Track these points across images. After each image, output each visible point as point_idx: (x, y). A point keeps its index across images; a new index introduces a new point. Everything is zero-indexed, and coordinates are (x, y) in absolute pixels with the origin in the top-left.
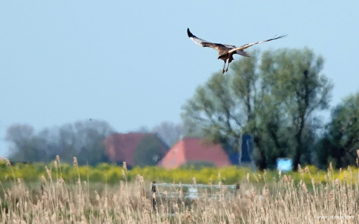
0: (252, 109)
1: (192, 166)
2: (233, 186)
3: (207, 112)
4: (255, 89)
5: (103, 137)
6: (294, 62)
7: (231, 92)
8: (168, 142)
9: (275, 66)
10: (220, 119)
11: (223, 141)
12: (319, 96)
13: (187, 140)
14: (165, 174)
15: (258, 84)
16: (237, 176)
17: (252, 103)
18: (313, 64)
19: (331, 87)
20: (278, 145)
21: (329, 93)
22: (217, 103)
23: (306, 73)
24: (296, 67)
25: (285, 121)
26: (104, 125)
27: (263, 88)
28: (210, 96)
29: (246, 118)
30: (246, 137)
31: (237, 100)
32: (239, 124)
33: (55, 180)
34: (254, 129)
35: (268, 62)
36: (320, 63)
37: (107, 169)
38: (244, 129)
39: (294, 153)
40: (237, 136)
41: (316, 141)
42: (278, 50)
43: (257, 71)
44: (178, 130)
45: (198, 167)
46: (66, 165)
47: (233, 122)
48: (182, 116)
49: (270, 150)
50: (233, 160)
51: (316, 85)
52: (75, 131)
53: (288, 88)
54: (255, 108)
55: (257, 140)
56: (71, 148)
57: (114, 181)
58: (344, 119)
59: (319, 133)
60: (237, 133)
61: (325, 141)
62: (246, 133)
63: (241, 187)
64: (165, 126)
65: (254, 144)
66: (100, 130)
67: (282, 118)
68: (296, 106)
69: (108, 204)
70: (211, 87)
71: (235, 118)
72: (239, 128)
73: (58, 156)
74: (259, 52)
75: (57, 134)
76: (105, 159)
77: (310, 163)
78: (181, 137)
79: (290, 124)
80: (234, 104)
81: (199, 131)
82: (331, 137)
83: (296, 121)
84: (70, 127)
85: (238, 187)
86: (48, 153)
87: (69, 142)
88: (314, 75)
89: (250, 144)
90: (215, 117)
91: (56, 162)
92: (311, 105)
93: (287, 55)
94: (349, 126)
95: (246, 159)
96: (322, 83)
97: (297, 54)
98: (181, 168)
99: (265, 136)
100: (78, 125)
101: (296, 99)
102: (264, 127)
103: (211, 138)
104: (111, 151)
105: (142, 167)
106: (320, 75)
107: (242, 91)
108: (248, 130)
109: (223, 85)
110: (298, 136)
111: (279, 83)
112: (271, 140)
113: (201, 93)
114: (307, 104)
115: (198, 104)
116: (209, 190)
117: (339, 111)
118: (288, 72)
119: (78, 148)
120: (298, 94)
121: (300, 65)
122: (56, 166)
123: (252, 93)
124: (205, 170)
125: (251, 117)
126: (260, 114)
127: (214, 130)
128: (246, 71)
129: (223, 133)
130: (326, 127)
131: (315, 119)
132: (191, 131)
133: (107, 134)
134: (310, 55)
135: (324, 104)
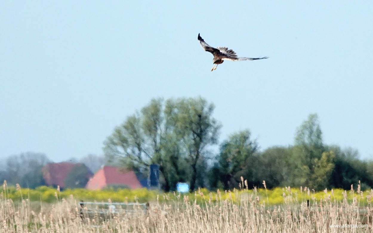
0: (158, 144)
1: (112, 188)
2: (145, 204)
3: (123, 146)
4: (161, 129)
5: (42, 166)
6: (190, 107)
7: (142, 131)
8: (93, 170)
9: (176, 110)
10: (133, 152)
11: (136, 169)
12: (210, 134)
13: (106, 168)
14: (90, 194)
15: (163, 125)
16: (147, 196)
17: (158, 140)
18: (206, 109)
19: (219, 127)
20: (178, 173)
21: (218, 131)
22: (130, 139)
23: (200, 116)
24: (192, 111)
25: (184, 154)
26: (43, 157)
27: (167, 128)
28: (125, 134)
29: (154, 151)
30: (153, 166)
31: (145, 137)
32: (148, 156)
34: (160, 160)
35: (170, 108)
36: (211, 109)
37: (43, 191)
38: (151, 159)
39: (190, 178)
40: (147, 165)
41: (208, 170)
42: (179, 99)
43: (162, 115)
44: (101, 161)
45: (116, 189)
46: (12, 188)
47: (143, 155)
48: (104, 149)
49: (173, 176)
50: (144, 184)
51: (208, 125)
52: (20, 161)
53: (186, 127)
54: (161, 144)
55: (162, 169)
56: (16, 174)
57: (51, 200)
58: (230, 152)
59: (210, 163)
60: (146, 163)
61: (215, 170)
62: (153, 163)
63: (150, 205)
64: (90, 157)
65: (160, 171)
66: (40, 161)
67: (181, 152)
68: (192, 142)
70: (126, 127)
71: (145, 151)
72: (148, 159)
73: (5, 181)
74: (163, 100)
75: (5, 163)
76: (43, 183)
77: (202, 187)
78: (103, 166)
79: (187, 155)
80: (143, 141)
81: (116, 162)
82: (220, 166)
83: (192, 154)
84: (16, 158)
85: (148, 205)
87: (15, 169)
88: (206, 117)
89: (157, 171)
90: (129, 150)
91: (4, 185)
92: (205, 141)
93: (186, 102)
94: (234, 158)
95: (154, 183)
96: (212, 124)
97: (193, 103)
98: (103, 190)
99: (169, 166)
100: (22, 156)
101: (191, 136)
102: (168, 159)
103: (125, 167)
104: (48, 176)
105: (72, 189)
106: (211, 118)
107: (150, 130)
108: (155, 160)
109: (135, 126)
110: (194, 166)
111: (179, 124)
112: (173, 169)
113: (118, 132)
114: (201, 140)
115: (116, 141)
116: (124, 207)
117: (226, 146)
118: (186, 115)
119: (21, 174)
120: (194, 132)
121: (195, 110)
122: (4, 189)
123: (159, 132)
124: (121, 191)
125: (157, 151)
126: (164, 148)
127: (128, 160)
128: (153, 115)
129: (136, 163)
130: (216, 158)
131: (207, 152)
132: (110, 161)
133: (45, 164)
134: (203, 102)
135: (213, 140)
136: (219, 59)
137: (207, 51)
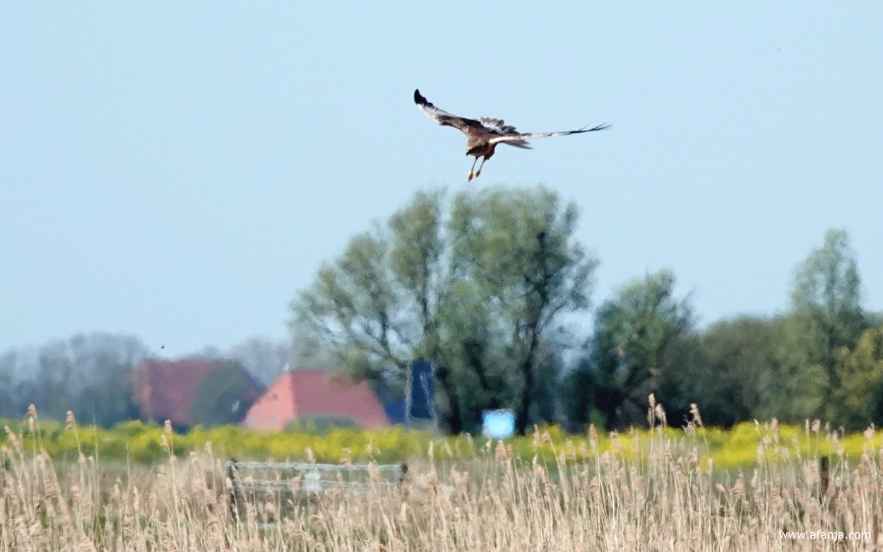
0: (432, 310)
1: (311, 426)
2: (396, 467)
3: (342, 316)
4: (439, 271)
5: (127, 368)
6: (519, 214)
7: (389, 275)
8: (263, 377)
9: (478, 223)
10: (368, 331)
11: (372, 375)
12: (569, 284)
13: (297, 375)
14: (255, 441)
15: (445, 260)
16: (403, 445)
17: (432, 299)
18: (559, 219)
19: (592, 265)
20: (485, 384)
21: (589, 278)
22: (361, 299)
23: (541, 236)
24: (521, 224)
25: (501, 334)
26: (132, 344)
27: (454, 267)
28: (347, 285)
29: (421, 330)
30: (419, 366)
31: (401, 292)
32: (406, 341)
33: (29, 456)
34: (435, 351)
35: (464, 215)
36: (570, 216)
37: (137, 432)
38: (415, 350)
39: (518, 401)
40: (402, 366)
41: (563, 375)
42: (485, 191)
43: (443, 233)
44: (282, 353)
45: (322, 428)
46: (52, 426)
47: (392, 337)
48: (291, 325)
49: (470, 393)
50: (394, 413)
51: (563, 261)
52: (71, 355)
53: (505, 267)
54: (439, 310)
55: (443, 374)
56: (61, 389)
57: (152, 456)
58: (618, 329)
59: (570, 359)
60: (402, 359)
61: (583, 377)
62: (421, 358)
63: (410, 469)
64: (257, 346)
65: (437, 382)
66: (123, 358)
67: (491, 328)
68: (522, 303)
69: (140, 505)
70: (346, 266)
71: (397, 329)
72: (405, 348)
73: (32, 407)
74: (444, 191)
75: (34, 361)
76: (134, 413)
77: (549, 419)
78: (287, 367)
79: (509, 339)
80: (394, 299)
81: (323, 356)
82: (595, 366)
83: (522, 335)
84: (62, 346)
85: (405, 469)
86: (16, 399)
87: (58, 376)
88: (558, 241)
89: (429, 381)
90: (357, 327)
91: (31, 420)
92: (554, 301)
93: (505, 200)
94: (631, 344)
95: (420, 412)
96: (574, 257)
97: (523, 203)
98: (288, 429)
99: (458, 366)
100: (78, 341)
101: (520, 290)
102: (457, 347)
104: (145, 395)
105: (207, 427)
106: (570, 242)
107: (413, 275)
108: (423, 351)
109: (373, 262)
110: (527, 366)
111: (487, 257)
112: (472, 373)
113: (327, 277)
114: (545, 299)
115: (322, 300)
116: (346, 476)
117: (609, 314)
118: (504, 235)
119: (75, 389)
120: (528, 280)
121: (530, 222)
122: (32, 428)
123: (434, 279)
124: (337, 434)
125: (429, 327)
126: (448, 319)
127: (354, 353)
128: (419, 235)
129: (374, 358)
130: (585, 347)
131: (561, 330)
132: (307, 355)
133: (136, 362)
134: (551, 199)
135: (579, 300)
136: (483, 144)
137: (445, 124)
